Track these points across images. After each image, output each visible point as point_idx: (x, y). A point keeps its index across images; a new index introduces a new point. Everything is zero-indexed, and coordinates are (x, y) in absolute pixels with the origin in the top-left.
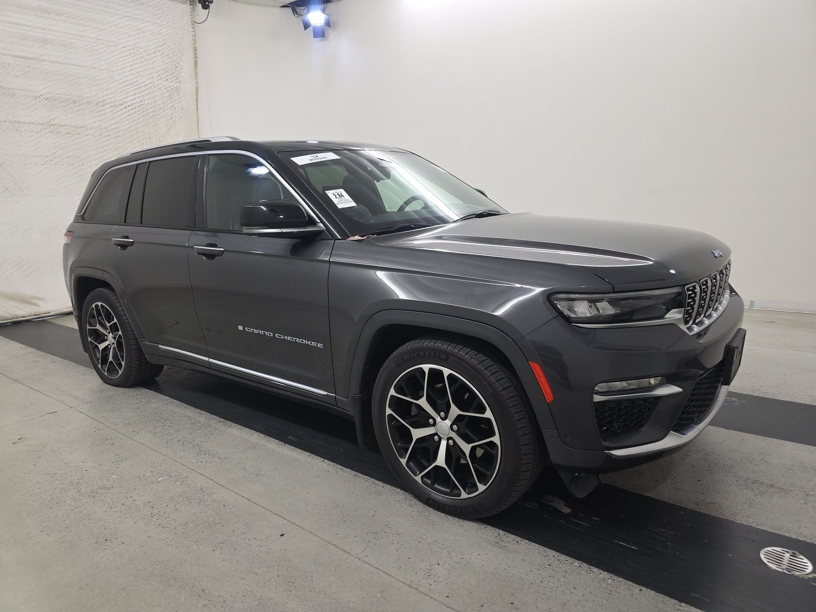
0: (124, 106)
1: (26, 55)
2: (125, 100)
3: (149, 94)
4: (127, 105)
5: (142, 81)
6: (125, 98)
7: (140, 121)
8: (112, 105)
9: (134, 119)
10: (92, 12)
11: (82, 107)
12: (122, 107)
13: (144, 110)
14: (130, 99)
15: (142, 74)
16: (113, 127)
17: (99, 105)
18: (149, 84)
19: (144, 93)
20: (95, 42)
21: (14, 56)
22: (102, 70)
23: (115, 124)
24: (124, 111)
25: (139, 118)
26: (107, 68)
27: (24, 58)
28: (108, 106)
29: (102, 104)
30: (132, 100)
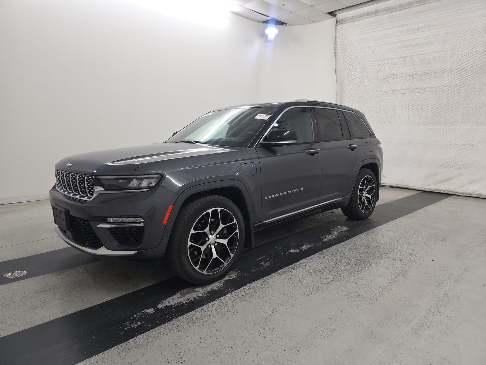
0: (457, 70)
1: (406, 55)
2: (460, 66)
3: (479, 58)
4: (460, 69)
5: (475, 50)
6: (460, 64)
7: (468, 77)
8: (449, 71)
9: (465, 77)
10: (448, 18)
11: (431, 76)
12: (456, 71)
13: (474, 69)
14: (464, 64)
15: (477, 45)
16: (448, 84)
17: (441, 73)
18: (481, 50)
19: (476, 58)
20: (446, 36)
21: (400, 58)
22: (447, 51)
23: (449, 82)
24: (458, 73)
25: (468, 76)
26: (451, 49)
27: (405, 57)
28: (447, 72)
29: (443, 72)
30: (465, 65)
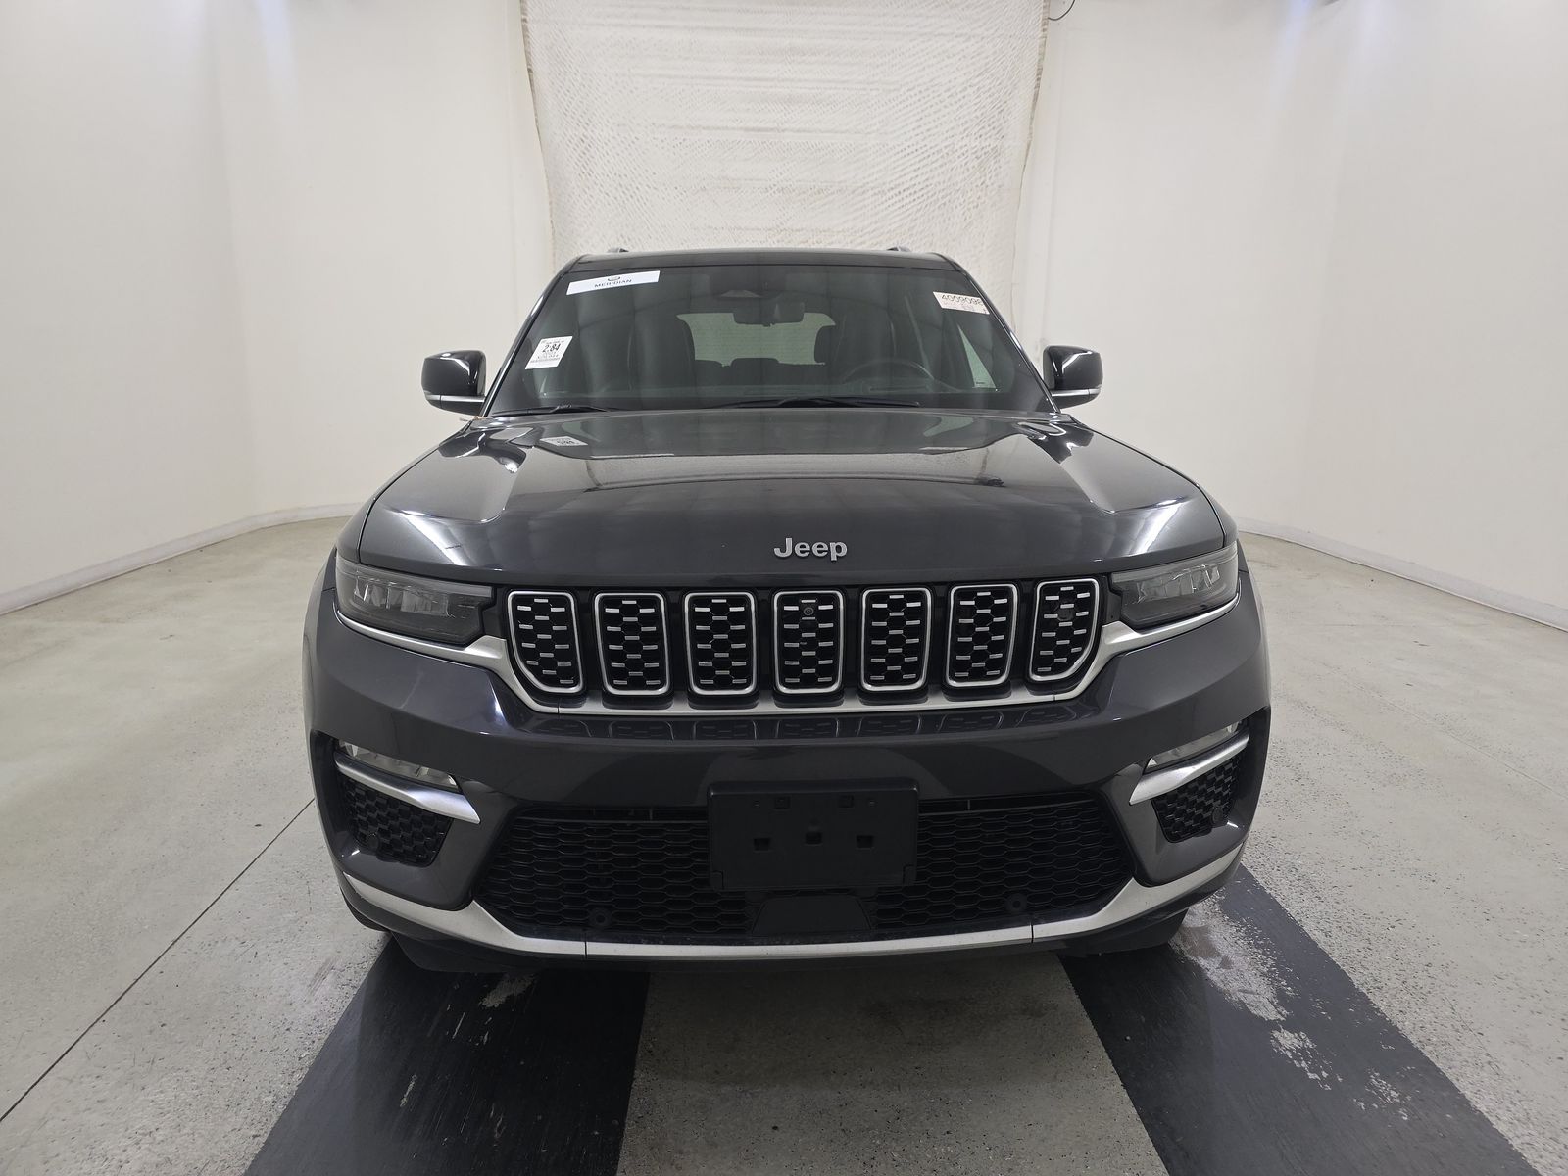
0: (896, 191)
1: (762, 125)
2: (901, 181)
3: (941, 166)
4: (901, 189)
5: (933, 144)
6: (900, 177)
7: (919, 214)
8: (876, 191)
9: (911, 211)
10: (867, 39)
11: (831, 198)
12: (892, 193)
13: (930, 194)
14: (908, 178)
15: (935, 131)
16: (874, 227)
17: (857, 193)
18: (946, 147)
19: (934, 165)
20: (865, 89)
21: (747, 130)
22: (869, 133)
23: (876, 223)
24: (896, 199)
25: (919, 210)
26: (878, 130)
27: (759, 130)
28: (871, 193)
29: (861, 190)
30: (911, 180)
